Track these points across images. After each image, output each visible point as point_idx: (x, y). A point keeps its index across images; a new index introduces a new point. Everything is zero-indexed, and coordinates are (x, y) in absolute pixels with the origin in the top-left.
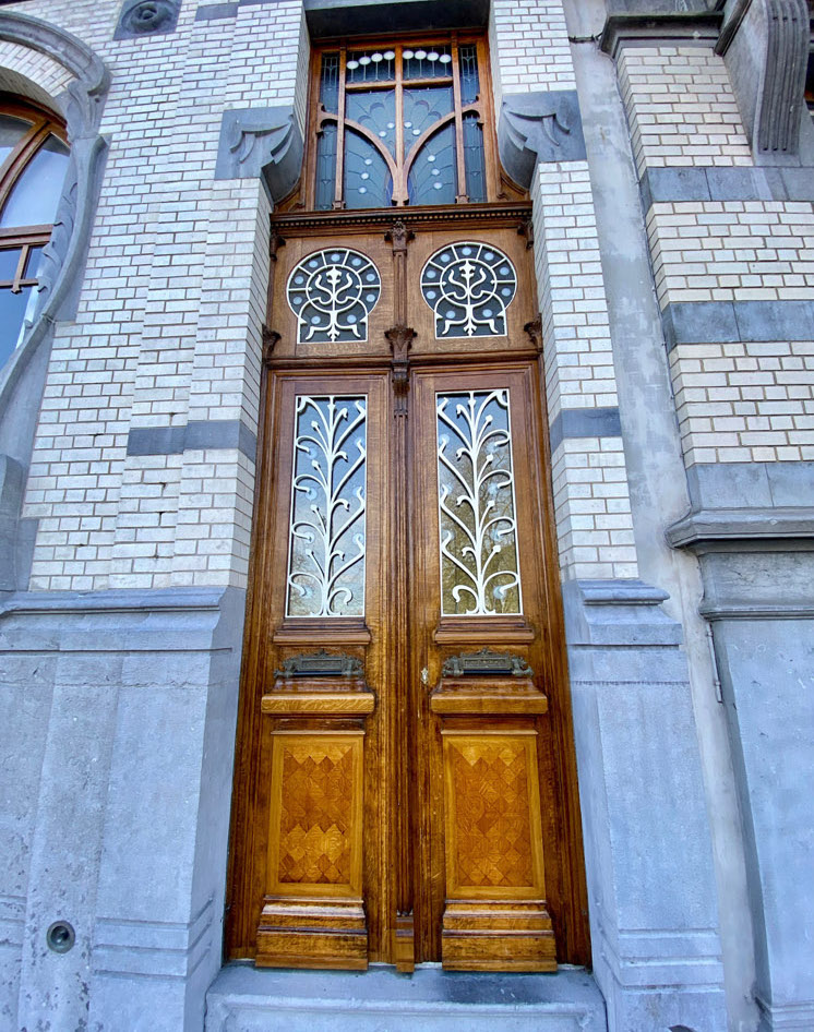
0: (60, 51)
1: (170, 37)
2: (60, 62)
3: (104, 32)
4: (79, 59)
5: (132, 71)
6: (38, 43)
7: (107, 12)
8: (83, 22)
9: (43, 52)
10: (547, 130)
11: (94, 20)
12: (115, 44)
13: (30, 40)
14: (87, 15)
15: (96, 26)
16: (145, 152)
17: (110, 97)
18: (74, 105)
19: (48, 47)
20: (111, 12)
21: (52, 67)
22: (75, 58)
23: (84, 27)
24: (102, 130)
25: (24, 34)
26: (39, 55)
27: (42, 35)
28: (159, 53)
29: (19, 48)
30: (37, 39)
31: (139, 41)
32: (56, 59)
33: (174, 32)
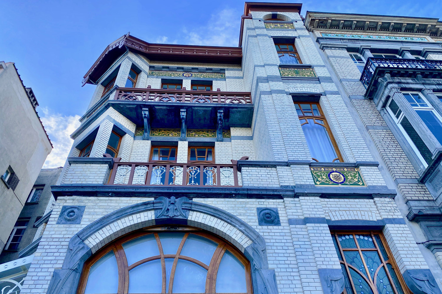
0: (242, 228)
1: (280, 227)
2: (243, 233)
3: (254, 221)
4: (252, 234)
5: (272, 241)
6: (232, 223)
7: (252, 212)
8: (244, 215)
9: (234, 226)
10: (428, 285)
11: (248, 214)
12: (260, 227)
13: (229, 221)
14: (244, 212)
15: (250, 217)
16: (290, 278)
17: (268, 251)
18: (255, 253)
19: (237, 226)
20: (253, 212)
21: (240, 234)
22: (250, 233)
23: (245, 217)
24: (270, 266)
25: (225, 218)
26: (232, 227)
27: (233, 220)
28: (278, 234)
29: (223, 222)
30: (231, 221)
31: (270, 227)
32: (240, 230)
33: (280, 225)
